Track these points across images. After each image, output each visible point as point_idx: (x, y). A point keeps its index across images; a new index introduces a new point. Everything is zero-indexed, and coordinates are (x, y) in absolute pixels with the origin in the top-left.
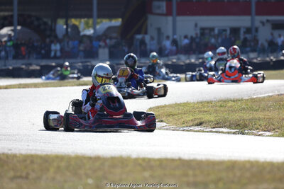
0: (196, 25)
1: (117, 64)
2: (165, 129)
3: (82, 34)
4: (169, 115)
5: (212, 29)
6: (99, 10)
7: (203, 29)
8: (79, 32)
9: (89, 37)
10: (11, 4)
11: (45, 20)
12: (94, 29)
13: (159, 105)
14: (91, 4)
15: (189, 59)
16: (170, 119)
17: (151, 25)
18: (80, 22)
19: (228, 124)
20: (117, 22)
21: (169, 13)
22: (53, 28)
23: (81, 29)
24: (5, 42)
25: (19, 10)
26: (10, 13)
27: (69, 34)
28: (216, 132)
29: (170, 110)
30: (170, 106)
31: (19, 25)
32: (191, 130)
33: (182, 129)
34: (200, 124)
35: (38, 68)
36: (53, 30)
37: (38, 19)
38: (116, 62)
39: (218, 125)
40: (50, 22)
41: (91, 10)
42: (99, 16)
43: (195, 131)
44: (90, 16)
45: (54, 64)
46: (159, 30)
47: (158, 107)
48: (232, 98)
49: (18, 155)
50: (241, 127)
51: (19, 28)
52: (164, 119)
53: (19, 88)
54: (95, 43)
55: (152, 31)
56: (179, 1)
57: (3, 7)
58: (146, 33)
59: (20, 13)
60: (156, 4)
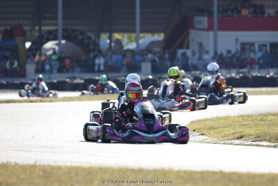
0: (237, 40)
1: (160, 78)
2: (206, 142)
4: (210, 129)
5: (252, 44)
6: (141, 24)
7: (243, 44)
8: (122, 47)
9: (132, 51)
10: (56, 18)
11: (89, 34)
12: (137, 40)
13: (201, 118)
14: (134, 19)
15: (229, 73)
16: (212, 133)
17: (193, 40)
18: (124, 36)
19: (268, 137)
20: (159, 37)
21: (210, 28)
22: (97, 42)
23: (124, 43)
24: (50, 56)
25: (63, 25)
26: (51, 28)
27: (113, 48)
28: (257, 145)
29: (212, 123)
30: (211, 119)
31: (63, 39)
32: (231, 144)
33: (222, 142)
34: (241, 137)
35: (82, 81)
36: (97, 44)
37: (82, 33)
38: (159, 76)
39: (258, 138)
40: (93, 37)
41: (134, 24)
42: (142, 31)
43: (235, 145)
44: (133, 31)
45: (97, 78)
46: (201, 45)
47: (200, 121)
48: (272, 112)
49: (63, 167)
51: (63, 42)
52: (205, 132)
53: (63, 101)
54: (138, 58)
55: (194, 46)
56: (220, 16)
57: (48, 22)
58: (188, 48)
59: (65, 27)
60: (197, 19)
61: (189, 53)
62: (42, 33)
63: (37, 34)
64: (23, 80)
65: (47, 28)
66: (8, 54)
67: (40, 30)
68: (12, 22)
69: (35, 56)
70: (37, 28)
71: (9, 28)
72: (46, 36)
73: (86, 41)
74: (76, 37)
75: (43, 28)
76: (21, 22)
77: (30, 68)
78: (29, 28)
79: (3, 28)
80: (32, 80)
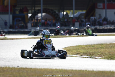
6: (75, 6)
10: (40, 4)
11: (55, 11)
12: (73, 13)
14: (72, 4)
17: (97, 13)
20: (84, 12)
21: (104, 8)
25: (43, 7)
26: (40, 8)
27: (65, 16)
31: (44, 12)
33: (70, 56)
37: (52, 10)
40: (57, 12)
41: (72, 6)
42: (76, 9)
44: (72, 9)
45: (55, 29)
46: (100, 15)
50: (91, 55)
55: (97, 16)
56: (108, 3)
57: (38, 6)
58: (95, 16)
60: (98, 4)
61: (96, 18)
62: (36, 10)
63: (33, 11)
64: (26, 30)
65: (38, 8)
66: (20, 19)
67: (35, 9)
68: (23, 6)
69: (32, 20)
70: (33, 8)
71: (22, 8)
73: (54, 14)
74: (50, 12)
75: (36, 8)
76: (27, 6)
77: (29, 25)
78: (30, 8)
79: (19, 8)
80: (30, 30)
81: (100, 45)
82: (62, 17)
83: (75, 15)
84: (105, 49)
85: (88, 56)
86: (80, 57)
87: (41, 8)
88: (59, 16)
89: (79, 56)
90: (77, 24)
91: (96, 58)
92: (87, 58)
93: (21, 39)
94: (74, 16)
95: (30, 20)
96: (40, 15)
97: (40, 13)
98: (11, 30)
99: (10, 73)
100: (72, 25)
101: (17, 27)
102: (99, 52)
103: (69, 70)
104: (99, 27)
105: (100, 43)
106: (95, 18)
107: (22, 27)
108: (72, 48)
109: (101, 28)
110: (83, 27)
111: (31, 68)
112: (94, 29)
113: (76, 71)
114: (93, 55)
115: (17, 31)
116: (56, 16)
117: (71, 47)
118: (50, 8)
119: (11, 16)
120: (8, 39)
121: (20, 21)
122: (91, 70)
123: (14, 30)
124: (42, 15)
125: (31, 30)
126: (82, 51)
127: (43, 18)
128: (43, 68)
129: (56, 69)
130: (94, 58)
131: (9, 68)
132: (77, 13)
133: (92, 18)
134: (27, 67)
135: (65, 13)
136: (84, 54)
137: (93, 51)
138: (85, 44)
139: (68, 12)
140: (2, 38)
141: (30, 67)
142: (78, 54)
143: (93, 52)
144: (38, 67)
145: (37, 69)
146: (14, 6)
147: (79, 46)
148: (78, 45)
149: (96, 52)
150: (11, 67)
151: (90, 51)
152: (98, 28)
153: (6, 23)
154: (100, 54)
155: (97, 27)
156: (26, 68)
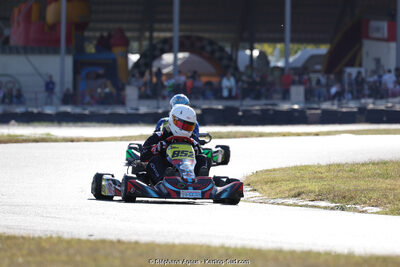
2: (254, 202)
3: (272, 64)
6: (293, 31)
8: (268, 63)
9: (281, 69)
10: (171, 21)
11: (221, 44)
12: (286, 55)
14: (283, 23)
17: (367, 54)
18: (275, 48)
20: (323, 49)
21: (392, 37)
23: (270, 58)
25: (181, 30)
26: (168, 35)
27: (255, 65)
31: (181, 50)
32: (282, 204)
33: (272, 201)
36: (233, 60)
37: (211, 43)
40: (228, 49)
42: (294, 40)
44: (281, 40)
45: (220, 107)
46: (378, 61)
47: (267, 171)
50: (344, 200)
57: (164, 26)
58: (360, 65)
59: (182, 34)
60: (374, 24)
61: (363, 70)
62: (155, 42)
63: (146, 43)
64: (121, 110)
65: (163, 35)
66: (101, 71)
67: (151, 38)
68: (111, 26)
69: (142, 75)
70: (147, 34)
71: (105, 34)
72: (159, 46)
73: (217, 55)
74: (203, 48)
75: (156, 34)
76: (125, 26)
77: (131, 93)
78: (136, 34)
79: (98, 34)
80: (132, 109)
81: (378, 164)
82: (247, 67)
83: (291, 59)
84: (394, 178)
85: (334, 205)
86: (306, 206)
87: (175, 33)
88: (236, 61)
89: (305, 203)
90: (298, 91)
91: (363, 212)
92: (332, 209)
93: (102, 140)
94: (287, 61)
95: (133, 76)
96: (168, 58)
97: (170, 51)
98: (68, 109)
99: (64, 257)
100: (280, 96)
101: (88, 98)
102: (373, 190)
103: (269, 251)
104: (374, 103)
105: (375, 157)
106: (359, 73)
107: (105, 100)
108: (278, 175)
109: (381, 105)
110: (319, 102)
111: (136, 243)
112: (355, 110)
113: (292, 253)
114: (352, 198)
115: (87, 112)
116: (225, 62)
117: (274, 170)
118: (206, 35)
119: (69, 61)
120: (56, 140)
121: (98, 76)
122: (346, 251)
123: (78, 110)
124: (176, 58)
125: (137, 109)
126: (314, 186)
127: (179, 69)
128: (177, 241)
129: (223, 247)
130: (356, 210)
131: (60, 240)
132: (300, 54)
133: (349, 70)
134: (124, 238)
135: (256, 53)
136: (320, 196)
137: (352, 185)
138: (323, 162)
139: (267, 48)
140: (37, 136)
141: (134, 238)
142: (299, 195)
143: (352, 188)
144: (160, 239)
145: (159, 246)
146: (78, 27)
147: (306, 168)
148: (298, 164)
149: (362, 191)
150: (66, 236)
151: (342, 186)
152: (371, 106)
153: (50, 86)
154: (375, 195)
155: (367, 104)
156: (119, 241)
